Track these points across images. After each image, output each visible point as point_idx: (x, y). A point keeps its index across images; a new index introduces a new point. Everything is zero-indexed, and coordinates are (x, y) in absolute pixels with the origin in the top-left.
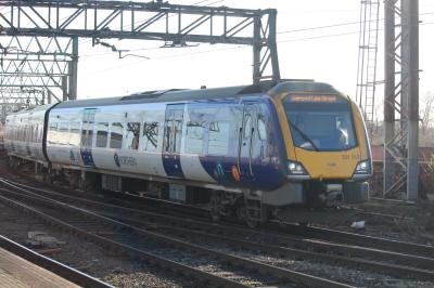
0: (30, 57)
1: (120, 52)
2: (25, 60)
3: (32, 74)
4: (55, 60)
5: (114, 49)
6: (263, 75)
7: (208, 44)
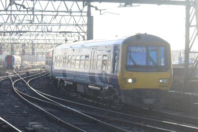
0: (59, 13)
1: (100, 10)
2: (57, 15)
3: (68, 25)
4: (81, 16)
5: (96, 9)
6: (192, 25)
7: (157, 5)
